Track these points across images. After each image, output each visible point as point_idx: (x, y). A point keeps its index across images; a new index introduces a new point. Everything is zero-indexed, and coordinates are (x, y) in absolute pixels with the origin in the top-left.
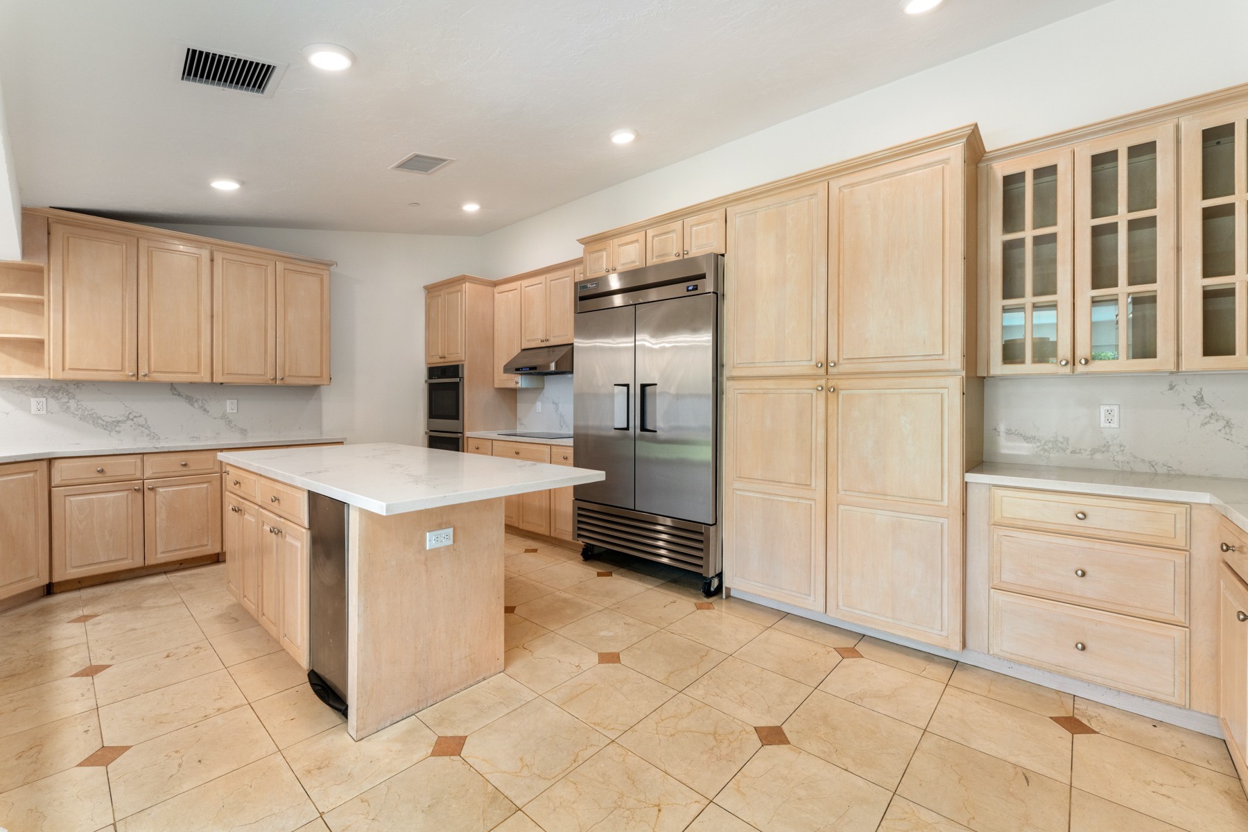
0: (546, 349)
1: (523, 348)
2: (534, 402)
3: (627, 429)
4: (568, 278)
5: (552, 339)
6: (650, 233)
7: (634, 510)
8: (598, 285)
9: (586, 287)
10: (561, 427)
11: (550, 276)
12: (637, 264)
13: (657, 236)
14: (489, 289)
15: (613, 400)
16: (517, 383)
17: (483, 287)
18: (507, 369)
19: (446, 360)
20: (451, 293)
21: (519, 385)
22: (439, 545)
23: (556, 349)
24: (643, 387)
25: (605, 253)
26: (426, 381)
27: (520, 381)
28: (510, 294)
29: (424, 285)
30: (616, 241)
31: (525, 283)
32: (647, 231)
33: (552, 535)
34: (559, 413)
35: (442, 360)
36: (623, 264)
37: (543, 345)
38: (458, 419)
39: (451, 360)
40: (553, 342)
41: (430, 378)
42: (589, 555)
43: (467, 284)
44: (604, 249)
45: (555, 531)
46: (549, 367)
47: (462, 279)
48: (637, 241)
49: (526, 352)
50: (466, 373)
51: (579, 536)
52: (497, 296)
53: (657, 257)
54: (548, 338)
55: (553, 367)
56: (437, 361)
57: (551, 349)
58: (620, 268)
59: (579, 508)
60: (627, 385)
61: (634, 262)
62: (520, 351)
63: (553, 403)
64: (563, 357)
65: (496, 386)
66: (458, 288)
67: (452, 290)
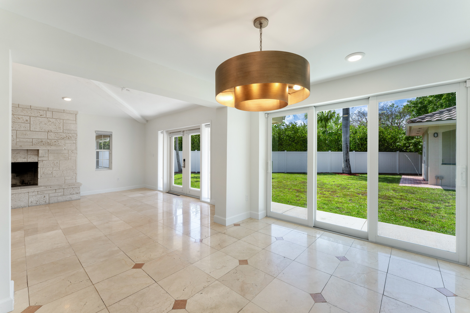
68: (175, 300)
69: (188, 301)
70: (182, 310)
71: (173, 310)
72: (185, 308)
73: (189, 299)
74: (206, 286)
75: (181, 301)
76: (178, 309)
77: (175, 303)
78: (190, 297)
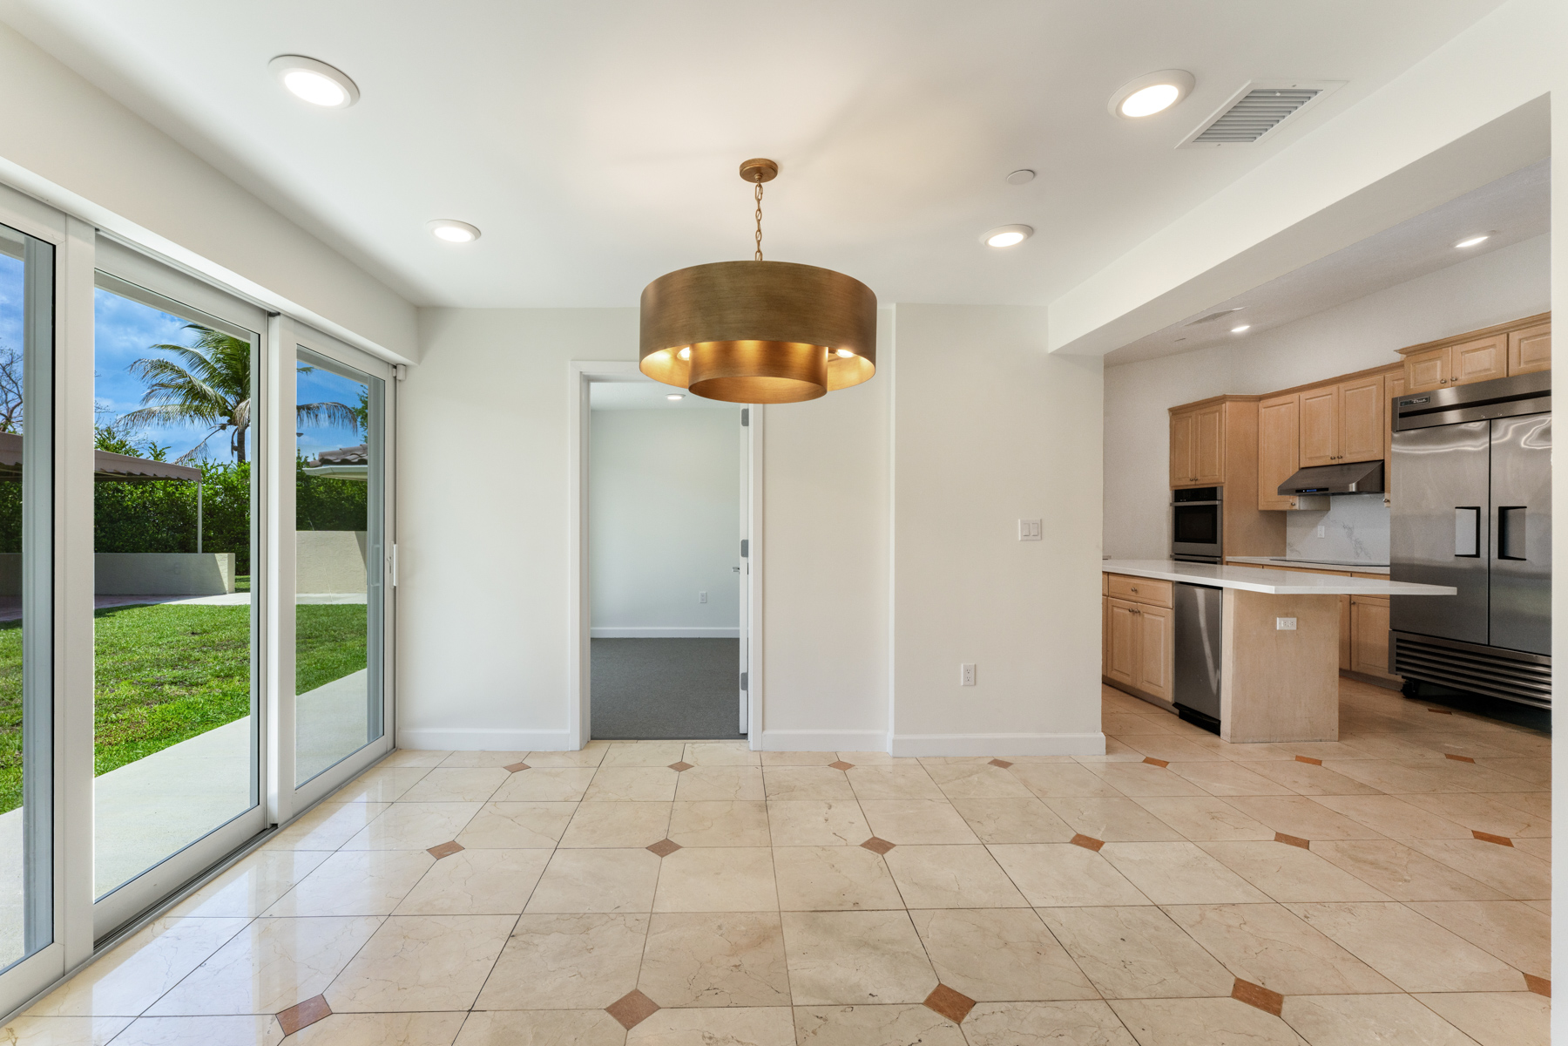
0: (1340, 467)
1: (1302, 466)
2: (1314, 525)
3: (1477, 555)
4: (1374, 387)
5: (1347, 455)
6: (1515, 337)
7: (1489, 645)
8: (1428, 400)
9: (1411, 403)
10: (1358, 554)
11: (1342, 386)
12: (1494, 372)
13: (1527, 339)
14: (1253, 405)
15: (1453, 525)
16: (1293, 505)
17: (1245, 403)
18: (1284, 490)
19: (1197, 483)
20: (1205, 414)
21: (1297, 507)
22: (1286, 628)
23: (1352, 466)
24: (1503, 511)
25: (1439, 363)
26: (1171, 504)
27: (1299, 503)
28: (1283, 409)
29: (1169, 407)
30: (1458, 348)
31: (1304, 395)
32: (1511, 334)
33: (1353, 669)
34: (1354, 538)
35: (1193, 483)
36: (1469, 373)
37: (1334, 462)
38: (1215, 543)
39: (1205, 481)
40: (1348, 459)
41: (1176, 501)
42: (1411, 691)
43: (1228, 403)
44: (1439, 358)
45: (1358, 664)
46: (1348, 487)
47: (1221, 400)
48: (1493, 346)
49: (1305, 471)
50: (1225, 494)
51: (1398, 669)
52: (1262, 411)
53: (1526, 363)
54: (1341, 454)
55: (1353, 487)
56: (1186, 483)
57: (1346, 467)
58: (1464, 379)
59: (1398, 640)
60: (1478, 509)
61: (1489, 370)
62: (1297, 470)
63: (1344, 527)
64: (1367, 476)
65: (1261, 508)
66: (1215, 408)
67: (1207, 410)
68: (959, 1024)
69: (923, 1000)
70: (949, 986)
71: (973, 997)
72: (940, 984)
73: (918, 1002)
74: (842, 1008)
75: (941, 1011)
76: (959, 995)
77: (963, 1016)
78: (911, 1006)
